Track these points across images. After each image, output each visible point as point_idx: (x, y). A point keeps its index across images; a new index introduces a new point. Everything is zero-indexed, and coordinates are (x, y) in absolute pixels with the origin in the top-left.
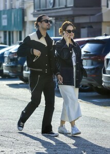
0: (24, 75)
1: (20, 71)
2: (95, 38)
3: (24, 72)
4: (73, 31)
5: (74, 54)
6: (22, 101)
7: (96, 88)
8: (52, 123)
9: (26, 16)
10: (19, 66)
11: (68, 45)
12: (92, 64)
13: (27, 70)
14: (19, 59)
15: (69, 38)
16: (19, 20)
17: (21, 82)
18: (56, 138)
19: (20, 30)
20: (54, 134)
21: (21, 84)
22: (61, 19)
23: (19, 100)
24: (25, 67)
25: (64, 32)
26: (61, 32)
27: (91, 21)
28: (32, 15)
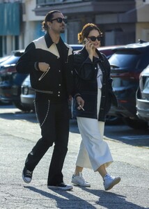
0: (22, 100)
1: (15, 94)
2: (126, 47)
3: (23, 96)
4: (99, 38)
5: (100, 72)
6: (18, 138)
7: (128, 119)
8: (63, 171)
9: (25, 13)
10: (15, 87)
11: (92, 59)
12: (122, 85)
13: (26, 93)
14: (14, 77)
15: (93, 48)
16: (14, 20)
17: (18, 110)
18: (68, 192)
19: (16, 34)
20: (66, 186)
21: (17, 113)
22: (76, 18)
23: (14, 137)
24: (24, 88)
25: (86, 39)
26: (81, 39)
27: (121, 21)
28: (34, 13)
